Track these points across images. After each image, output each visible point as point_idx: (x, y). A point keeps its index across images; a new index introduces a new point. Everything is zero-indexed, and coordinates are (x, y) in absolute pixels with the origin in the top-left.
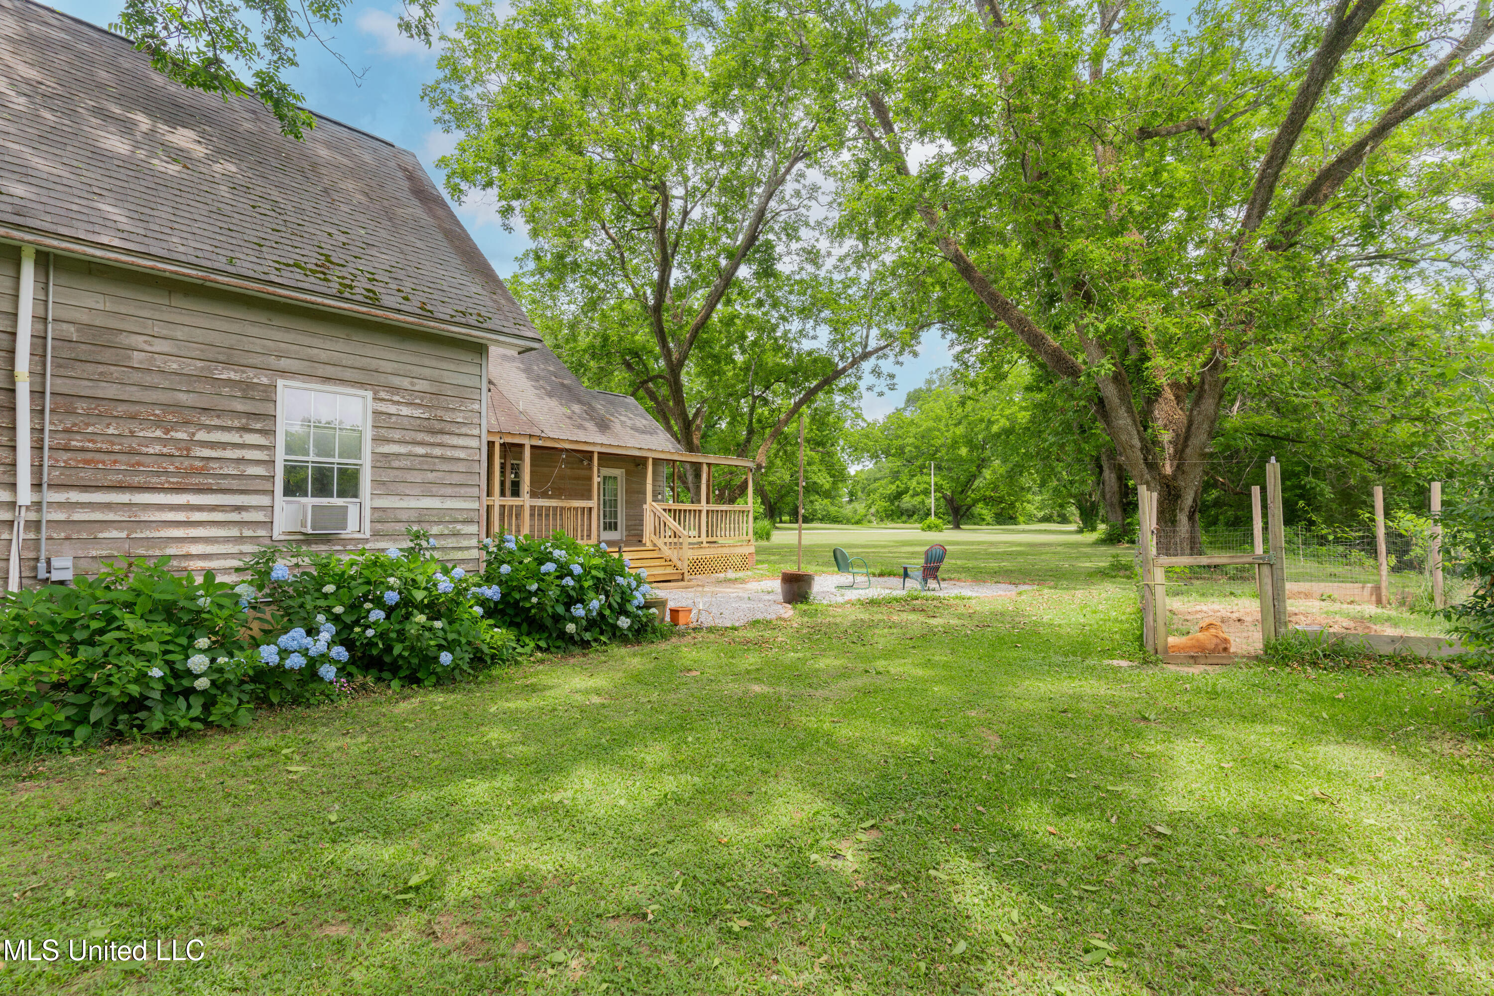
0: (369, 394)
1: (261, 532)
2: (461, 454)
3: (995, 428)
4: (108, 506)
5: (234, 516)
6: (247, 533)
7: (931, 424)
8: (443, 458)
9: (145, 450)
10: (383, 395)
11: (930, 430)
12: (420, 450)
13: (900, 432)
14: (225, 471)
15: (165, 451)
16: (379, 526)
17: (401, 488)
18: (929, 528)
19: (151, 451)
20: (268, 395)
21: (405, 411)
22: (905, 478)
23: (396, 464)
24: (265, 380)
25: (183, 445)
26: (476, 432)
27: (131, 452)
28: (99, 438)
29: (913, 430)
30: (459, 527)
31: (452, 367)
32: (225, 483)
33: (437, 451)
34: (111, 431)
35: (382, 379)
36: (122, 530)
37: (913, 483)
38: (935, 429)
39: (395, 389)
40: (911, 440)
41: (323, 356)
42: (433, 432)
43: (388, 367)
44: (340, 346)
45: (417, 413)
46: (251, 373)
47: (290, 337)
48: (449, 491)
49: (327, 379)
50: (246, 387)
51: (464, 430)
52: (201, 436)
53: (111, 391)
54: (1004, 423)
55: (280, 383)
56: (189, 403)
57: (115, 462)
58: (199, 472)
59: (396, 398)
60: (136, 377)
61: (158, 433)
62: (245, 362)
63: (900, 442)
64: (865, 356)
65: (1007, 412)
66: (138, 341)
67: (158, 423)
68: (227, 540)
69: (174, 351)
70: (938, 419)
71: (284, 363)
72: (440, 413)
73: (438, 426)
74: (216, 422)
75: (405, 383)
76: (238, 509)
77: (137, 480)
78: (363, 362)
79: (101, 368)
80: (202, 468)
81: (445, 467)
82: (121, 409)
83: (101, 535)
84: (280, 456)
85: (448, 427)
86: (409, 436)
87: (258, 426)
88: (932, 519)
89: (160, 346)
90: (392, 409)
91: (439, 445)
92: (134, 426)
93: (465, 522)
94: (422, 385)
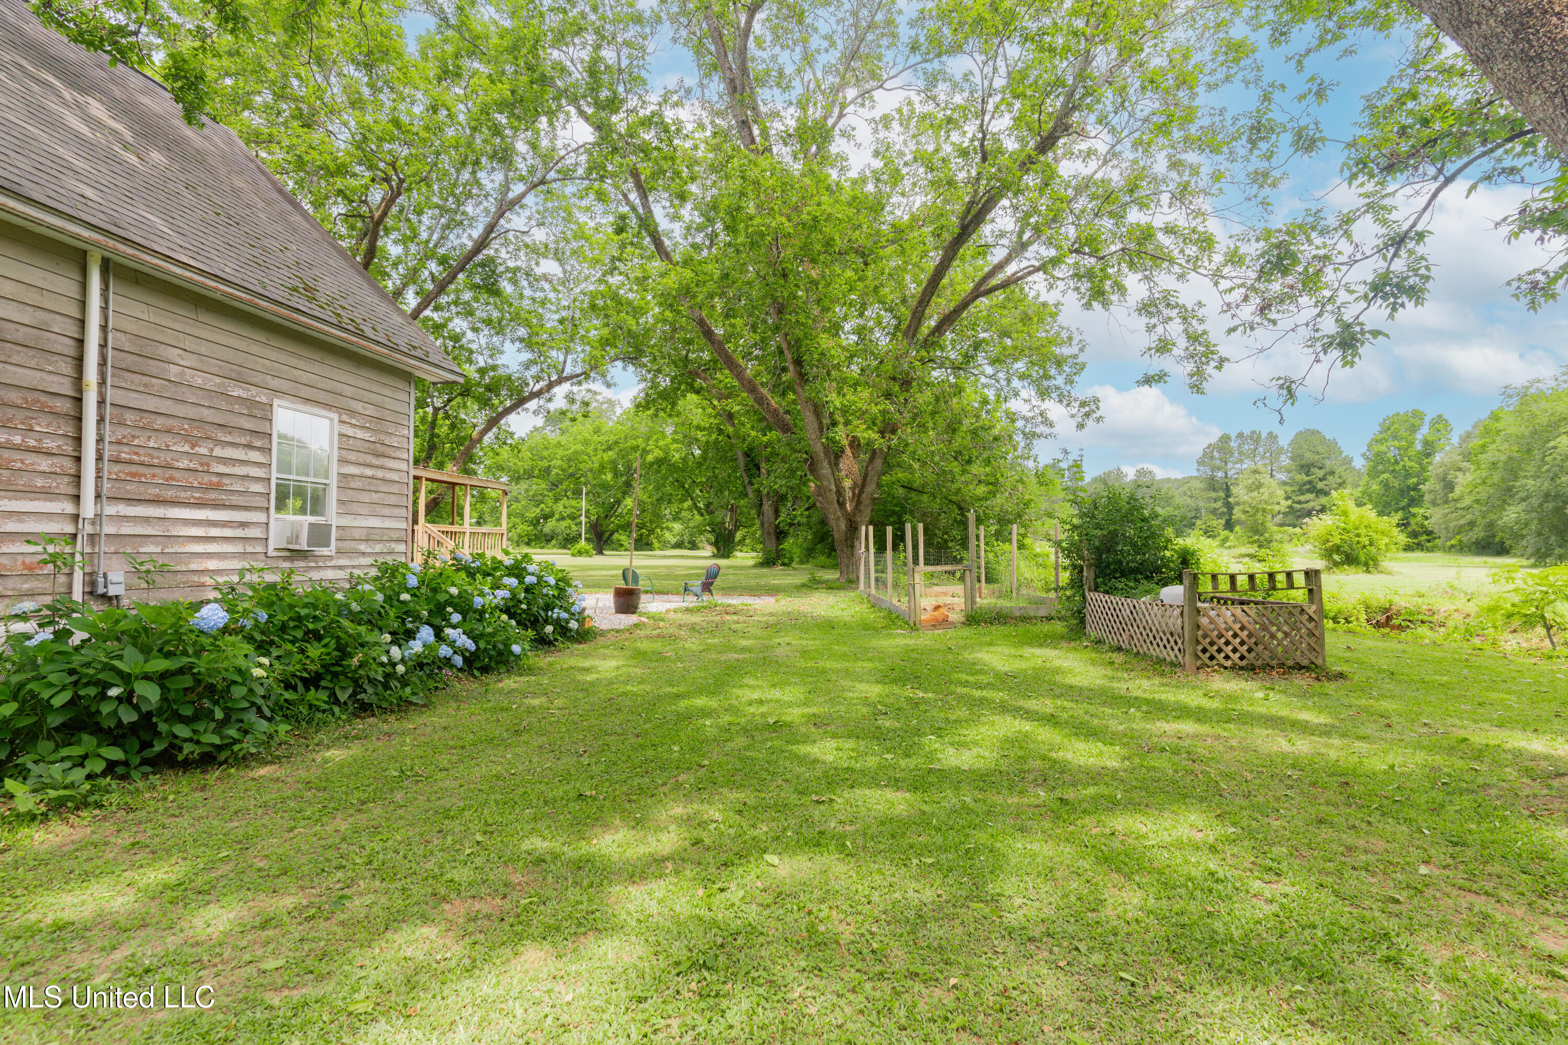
0: (335, 416)
1: (259, 549)
2: (395, 476)
3: (650, 458)
4: (147, 520)
5: (239, 533)
6: (250, 549)
7: (579, 447)
8: (383, 480)
9: (177, 464)
10: (345, 418)
11: (576, 452)
12: (369, 472)
13: (545, 453)
14: (234, 488)
15: (192, 466)
16: (340, 544)
17: (356, 508)
18: (580, 553)
19: (181, 465)
20: (265, 413)
21: (360, 434)
22: (550, 502)
23: (352, 485)
24: (264, 399)
25: (204, 460)
26: (405, 456)
27: (167, 467)
28: (142, 451)
29: (561, 452)
30: (393, 545)
31: (390, 394)
32: (236, 500)
33: (380, 474)
34: (152, 444)
35: (344, 402)
36: (157, 544)
37: (559, 507)
38: (583, 452)
39: (353, 413)
40: (559, 463)
41: (305, 377)
42: (378, 455)
43: (349, 391)
44: (317, 368)
45: (367, 436)
46: (254, 390)
47: (283, 357)
48: (386, 511)
49: (307, 400)
50: (251, 403)
51: (398, 454)
52: (218, 452)
53: (150, 403)
54: (658, 453)
55: (276, 402)
56: (210, 419)
57: (154, 476)
58: (216, 487)
59: (354, 421)
60: (171, 391)
61: (187, 448)
62: (250, 380)
63: (545, 463)
64: (560, 381)
65: (661, 443)
66: (173, 353)
67: (186, 438)
68: (233, 555)
69: (199, 366)
70: (586, 442)
71: (275, 383)
72: (382, 437)
73: (381, 449)
74: (228, 438)
75: (358, 406)
76: (243, 525)
77: (170, 494)
78: (330, 385)
79: (146, 379)
80: (218, 484)
81: (384, 488)
82: (159, 422)
83: (142, 550)
84: (274, 475)
85: (389, 451)
86: (362, 458)
87: (258, 444)
88: (583, 544)
89: (189, 361)
90: (350, 431)
91: (382, 467)
92: (168, 439)
93: (398, 541)
94: (371, 410)
